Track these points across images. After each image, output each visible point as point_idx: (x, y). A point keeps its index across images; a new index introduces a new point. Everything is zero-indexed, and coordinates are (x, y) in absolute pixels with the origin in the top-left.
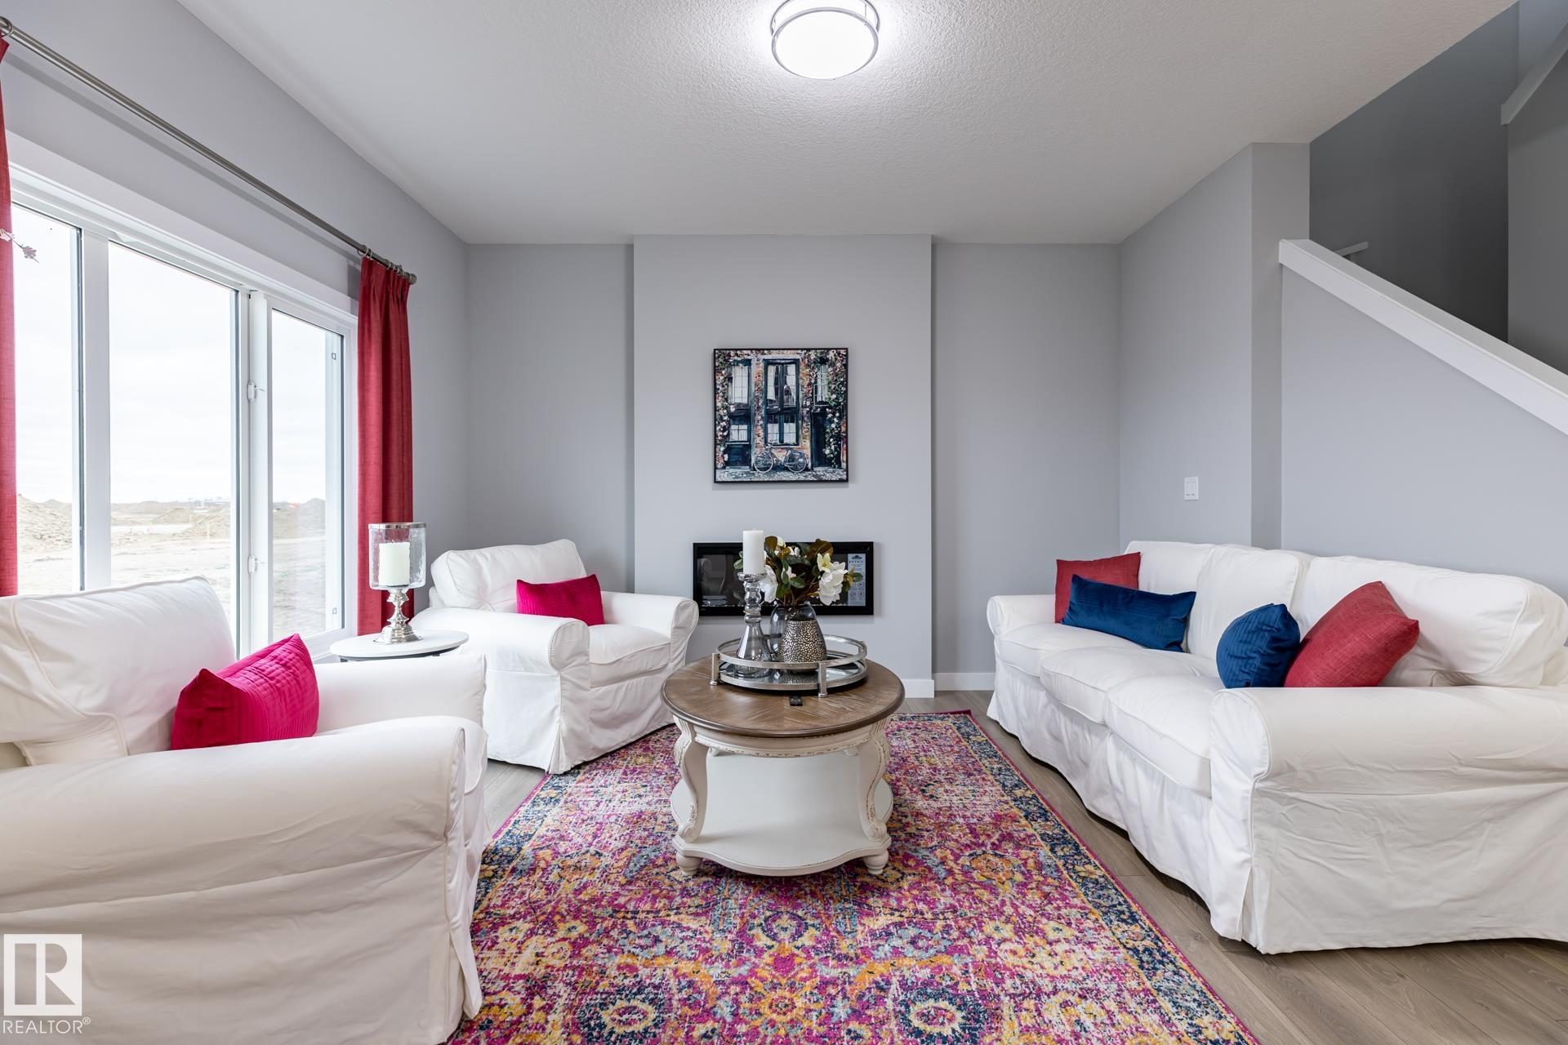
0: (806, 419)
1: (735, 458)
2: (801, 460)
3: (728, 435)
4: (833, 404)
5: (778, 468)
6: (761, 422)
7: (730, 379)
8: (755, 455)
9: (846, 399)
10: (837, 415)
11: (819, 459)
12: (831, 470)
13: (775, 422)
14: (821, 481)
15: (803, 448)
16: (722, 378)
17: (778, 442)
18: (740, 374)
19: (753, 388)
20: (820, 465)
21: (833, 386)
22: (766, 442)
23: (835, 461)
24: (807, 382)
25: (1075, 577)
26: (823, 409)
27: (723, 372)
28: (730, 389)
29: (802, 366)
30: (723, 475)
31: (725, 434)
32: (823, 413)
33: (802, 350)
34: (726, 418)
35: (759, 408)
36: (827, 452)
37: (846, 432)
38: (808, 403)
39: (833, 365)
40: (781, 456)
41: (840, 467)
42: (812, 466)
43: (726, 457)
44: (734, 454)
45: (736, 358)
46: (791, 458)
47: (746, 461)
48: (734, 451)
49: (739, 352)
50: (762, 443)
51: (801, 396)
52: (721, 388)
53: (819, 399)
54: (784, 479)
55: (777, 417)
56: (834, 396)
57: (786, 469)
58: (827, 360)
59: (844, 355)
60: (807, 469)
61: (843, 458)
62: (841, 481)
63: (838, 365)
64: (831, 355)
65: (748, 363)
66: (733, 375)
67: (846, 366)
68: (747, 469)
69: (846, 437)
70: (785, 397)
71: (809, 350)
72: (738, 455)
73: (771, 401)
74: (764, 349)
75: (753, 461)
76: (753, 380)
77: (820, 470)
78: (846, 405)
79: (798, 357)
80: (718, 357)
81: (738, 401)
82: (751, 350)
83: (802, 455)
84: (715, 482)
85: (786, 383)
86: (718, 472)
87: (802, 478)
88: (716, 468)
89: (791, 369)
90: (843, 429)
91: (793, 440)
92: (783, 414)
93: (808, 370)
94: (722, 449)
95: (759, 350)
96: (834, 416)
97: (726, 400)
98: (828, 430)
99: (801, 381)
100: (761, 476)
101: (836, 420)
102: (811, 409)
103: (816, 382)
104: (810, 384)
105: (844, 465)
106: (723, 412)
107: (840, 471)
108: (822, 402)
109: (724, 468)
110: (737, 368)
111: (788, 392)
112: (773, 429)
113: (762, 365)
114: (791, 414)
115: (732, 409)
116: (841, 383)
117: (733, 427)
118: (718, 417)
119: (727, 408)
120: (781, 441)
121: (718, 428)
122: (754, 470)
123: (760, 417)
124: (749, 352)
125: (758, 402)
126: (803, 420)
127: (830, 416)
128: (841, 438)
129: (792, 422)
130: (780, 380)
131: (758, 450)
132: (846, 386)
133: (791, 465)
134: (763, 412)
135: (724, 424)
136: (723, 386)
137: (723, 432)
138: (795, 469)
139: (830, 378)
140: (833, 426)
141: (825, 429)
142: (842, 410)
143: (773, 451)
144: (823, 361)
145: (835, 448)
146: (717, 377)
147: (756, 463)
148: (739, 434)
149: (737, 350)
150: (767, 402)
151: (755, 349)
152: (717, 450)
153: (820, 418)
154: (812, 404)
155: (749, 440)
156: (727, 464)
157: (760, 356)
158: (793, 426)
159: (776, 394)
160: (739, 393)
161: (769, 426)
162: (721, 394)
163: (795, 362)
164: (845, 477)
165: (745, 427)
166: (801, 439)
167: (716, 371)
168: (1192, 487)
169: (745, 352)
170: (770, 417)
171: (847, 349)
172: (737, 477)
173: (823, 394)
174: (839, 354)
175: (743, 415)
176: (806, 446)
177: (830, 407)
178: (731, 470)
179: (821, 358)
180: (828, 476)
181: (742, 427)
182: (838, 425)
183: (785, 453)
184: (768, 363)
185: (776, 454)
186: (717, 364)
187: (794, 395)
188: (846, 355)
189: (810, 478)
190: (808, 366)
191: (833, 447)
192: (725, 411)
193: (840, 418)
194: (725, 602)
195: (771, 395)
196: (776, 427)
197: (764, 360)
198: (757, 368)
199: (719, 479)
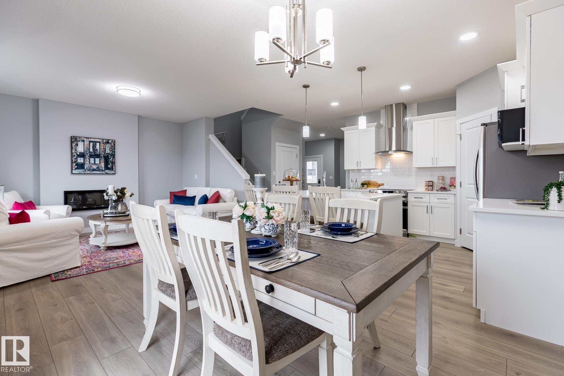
0: (102, 157)
1: (79, 167)
2: (101, 168)
3: (77, 160)
4: (111, 154)
5: (94, 170)
6: (88, 158)
7: (77, 145)
8: (86, 166)
9: (115, 153)
10: (112, 157)
11: (107, 168)
12: (110, 171)
13: (93, 158)
14: (107, 174)
15: (101, 165)
16: (74, 144)
17: (94, 163)
18: (81, 144)
19: (85, 148)
20: (107, 169)
21: (111, 149)
22: (90, 163)
23: (112, 169)
24: (103, 148)
25: (174, 195)
26: (108, 155)
27: (75, 143)
28: (77, 148)
29: (101, 143)
30: (74, 172)
31: (76, 160)
32: (108, 156)
33: (101, 139)
34: (76, 156)
35: (87, 154)
36: (109, 166)
37: (115, 161)
38: (103, 153)
39: (111, 144)
40: (95, 167)
41: (113, 170)
42: (105, 170)
43: (76, 167)
44: (79, 166)
45: (79, 139)
46: (98, 168)
47: (83, 168)
48: (78, 165)
49: (80, 138)
50: (88, 163)
51: (101, 151)
52: (74, 147)
53: (107, 152)
54: (96, 173)
55: (93, 156)
56: (111, 152)
57: (96, 170)
58: (109, 142)
59: (114, 142)
60: (103, 171)
61: (114, 168)
62: (113, 174)
63: (112, 144)
64: (110, 141)
65: (84, 141)
66: (78, 144)
67: (115, 144)
68: (83, 170)
69: (115, 163)
70: (96, 151)
71: (103, 139)
72: (81, 166)
73: (91, 152)
74: (89, 138)
75: (85, 168)
76: (85, 146)
77: (107, 171)
78: (115, 154)
79: (100, 141)
80: (73, 139)
81: (80, 151)
82: (85, 138)
83: (101, 167)
84: (72, 173)
85: (96, 147)
86: (73, 171)
87: (101, 173)
88: (72, 170)
89: (98, 144)
90: (114, 161)
91: (99, 163)
92: (95, 155)
93: (103, 145)
94: (75, 164)
95: (87, 138)
96: (111, 157)
97: (76, 151)
98: (109, 161)
99: (101, 147)
100: (89, 172)
101: (112, 158)
102: (104, 155)
103: (105, 148)
104: (104, 148)
105: (114, 170)
106: (74, 154)
107: (113, 171)
108: (107, 153)
109: (75, 170)
110: (80, 142)
111: (97, 150)
112: (92, 160)
113: (88, 142)
114: (98, 156)
115: (78, 153)
116: (113, 148)
117: (79, 158)
118: (73, 155)
119: (76, 153)
120: (95, 163)
121: (73, 158)
122: (86, 170)
123: (87, 156)
124: (84, 138)
125: (87, 152)
126: (102, 158)
127: (110, 157)
128: (113, 163)
129: (98, 158)
130: (94, 147)
131: (87, 165)
132: (115, 150)
133: (98, 169)
134: (89, 155)
135: (75, 157)
136: (75, 147)
137: (75, 159)
138: (99, 170)
139: (110, 147)
140: (111, 160)
141: (108, 160)
142: (114, 156)
143: (92, 165)
144: (108, 143)
145: (112, 166)
146: (73, 144)
147: (86, 168)
148: (80, 160)
149: (80, 137)
150: (90, 152)
151: (86, 138)
152: (73, 164)
153: (107, 158)
154: (104, 154)
155: (84, 162)
156: (76, 169)
157: (87, 139)
158: (98, 159)
159: (93, 150)
160: (81, 148)
161: (91, 159)
162: (74, 149)
163: (99, 142)
164: (114, 173)
165: (83, 158)
166: (101, 163)
167: (72, 142)
168: (196, 177)
169: (82, 138)
170: (91, 156)
171: (115, 140)
172: (80, 172)
173: (108, 151)
174: (113, 141)
175: (82, 155)
176: (103, 165)
177: (110, 155)
178: (78, 170)
179: (107, 142)
180: (109, 173)
181: (81, 158)
182: (112, 160)
183: (96, 166)
184: (90, 142)
185: (93, 166)
186: (73, 140)
187: (99, 151)
188: (115, 142)
189: (104, 173)
190: (103, 143)
191: (111, 165)
192: (76, 154)
193: (113, 158)
194: (76, 207)
195: (91, 150)
196: (93, 159)
197: (89, 141)
198: (87, 143)
199: (73, 173)
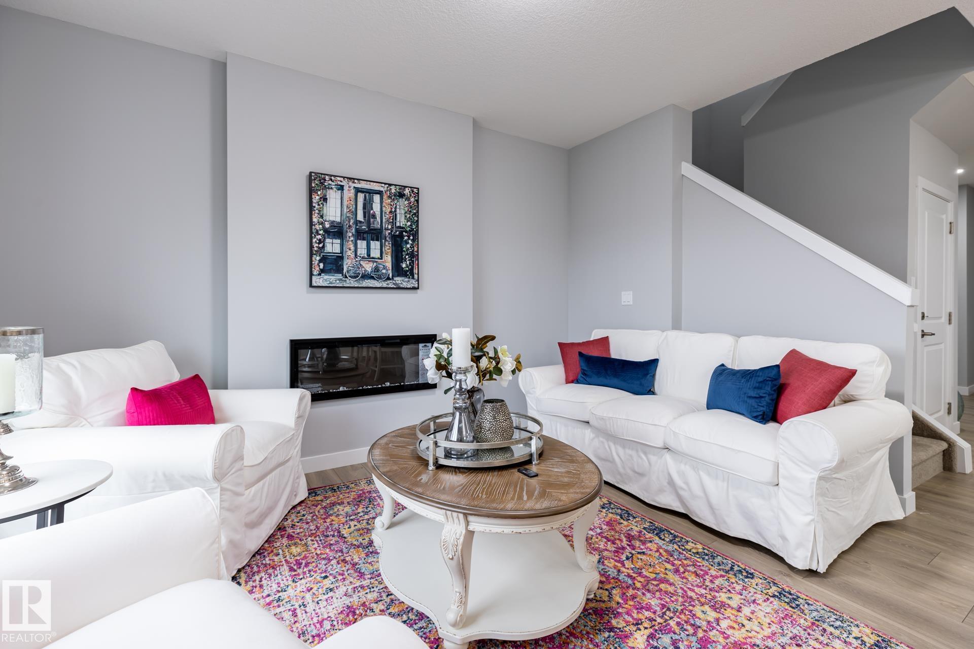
0: (388, 238)
1: (329, 267)
2: (384, 271)
3: (323, 247)
4: (408, 229)
5: (366, 276)
6: (352, 238)
7: (325, 199)
8: (347, 264)
9: (417, 226)
10: (411, 238)
11: (398, 271)
12: (407, 280)
13: (364, 239)
14: (399, 288)
15: (385, 262)
16: (317, 197)
17: (366, 256)
18: (333, 196)
19: (345, 210)
20: (398, 276)
21: (408, 216)
22: (356, 255)
23: (409, 273)
24: (389, 210)
25: (581, 354)
26: (401, 233)
27: (319, 193)
28: (325, 208)
29: (385, 197)
30: (317, 281)
31: (321, 245)
32: (401, 236)
33: (385, 184)
34: (321, 232)
35: (350, 226)
36: (404, 266)
37: (418, 251)
38: (390, 227)
39: (408, 199)
40: (368, 267)
41: (413, 278)
42: (393, 276)
43: (322, 265)
44: (328, 264)
45: (330, 182)
46: (376, 269)
47: (339, 270)
48: (328, 261)
49: (333, 178)
50: (353, 256)
51: (384, 220)
52: (317, 206)
53: (398, 224)
54: (371, 286)
55: (365, 235)
56: (409, 223)
57: (372, 278)
58: (404, 195)
59: (416, 192)
60: (388, 279)
61: (415, 271)
62: (414, 288)
63: (412, 200)
64: (407, 191)
65: (341, 188)
66: (328, 197)
67: (417, 201)
68: (340, 276)
69: (418, 255)
70: (372, 220)
71: (390, 185)
72: (333, 264)
73: (360, 222)
74: (354, 179)
75: (345, 270)
76: (345, 203)
77: (398, 280)
78: (418, 230)
79: (382, 189)
80: (315, 180)
81: (332, 219)
82: (344, 178)
83: (385, 268)
84: (311, 286)
85: (372, 209)
86: (314, 278)
87: (385, 285)
88: (311, 275)
89: (377, 198)
90: (416, 249)
91: (378, 255)
92: (369, 233)
93: (390, 201)
94: (318, 258)
95: (350, 179)
96: (409, 239)
97: (322, 217)
98: (404, 249)
99: (384, 209)
100: (352, 282)
101: (410, 242)
102: (392, 231)
103: (395, 211)
104: (391, 212)
105: (416, 276)
106: (318, 227)
107: (413, 281)
108: (400, 227)
109: (319, 274)
110: (331, 191)
111: (374, 216)
112: (362, 244)
113: (353, 191)
114: (375, 234)
115: (327, 225)
116: (414, 213)
117: (328, 240)
118: (314, 231)
119: (322, 223)
120: (369, 255)
121: (314, 240)
122: (346, 277)
123: (351, 234)
124: (342, 179)
125: (349, 222)
126: (386, 240)
127: (406, 238)
128: (414, 256)
129: (377, 240)
130: (367, 206)
131: (349, 262)
132: (418, 218)
133: (376, 275)
134: (354, 230)
135: (319, 237)
136: (319, 205)
137: (319, 244)
138: (379, 278)
139: (406, 209)
140: (408, 246)
141: (402, 248)
142: (414, 234)
143: (362, 263)
144: (401, 195)
145: (410, 263)
146: (313, 196)
147: (348, 272)
148: (333, 246)
149: (331, 176)
150: (357, 222)
151: (347, 178)
152: (313, 259)
153: (398, 239)
154: (392, 228)
155: (342, 252)
156: (322, 271)
157: (351, 183)
158: (378, 243)
159: (365, 217)
160: (333, 212)
161: (359, 242)
162: (317, 211)
163: (380, 193)
164: (416, 286)
165: (338, 241)
166: (384, 255)
167: (311, 191)
168: (627, 298)
169: (338, 178)
170: (360, 235)
171: (418, 189)
172: (331, 283)
173: (401, 221)
174: (413, 191)
175: (337, 231)
176: (388, 260)
177: (406, 232)
178: (326, 277)
179: (399, 193)
180: (405, 285)
181: (335, 241)
182: (412, 246)
183: (371, 264)
184: (358, 191)
185: (364, 265)
186: (313, 185)
187: (378, 219)
188: (418, 193)
189: (391, 286)
190: (390, 197)
191: (408, 263)
192: (321, 226)
193: (413, 240)
194: (320, 389)
195: (360, 217)
196: (365, 242)
197: (354, 187)
198: (349, 193)
199: (314, 284)
